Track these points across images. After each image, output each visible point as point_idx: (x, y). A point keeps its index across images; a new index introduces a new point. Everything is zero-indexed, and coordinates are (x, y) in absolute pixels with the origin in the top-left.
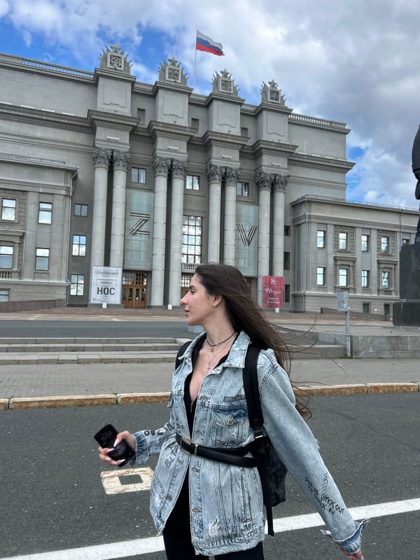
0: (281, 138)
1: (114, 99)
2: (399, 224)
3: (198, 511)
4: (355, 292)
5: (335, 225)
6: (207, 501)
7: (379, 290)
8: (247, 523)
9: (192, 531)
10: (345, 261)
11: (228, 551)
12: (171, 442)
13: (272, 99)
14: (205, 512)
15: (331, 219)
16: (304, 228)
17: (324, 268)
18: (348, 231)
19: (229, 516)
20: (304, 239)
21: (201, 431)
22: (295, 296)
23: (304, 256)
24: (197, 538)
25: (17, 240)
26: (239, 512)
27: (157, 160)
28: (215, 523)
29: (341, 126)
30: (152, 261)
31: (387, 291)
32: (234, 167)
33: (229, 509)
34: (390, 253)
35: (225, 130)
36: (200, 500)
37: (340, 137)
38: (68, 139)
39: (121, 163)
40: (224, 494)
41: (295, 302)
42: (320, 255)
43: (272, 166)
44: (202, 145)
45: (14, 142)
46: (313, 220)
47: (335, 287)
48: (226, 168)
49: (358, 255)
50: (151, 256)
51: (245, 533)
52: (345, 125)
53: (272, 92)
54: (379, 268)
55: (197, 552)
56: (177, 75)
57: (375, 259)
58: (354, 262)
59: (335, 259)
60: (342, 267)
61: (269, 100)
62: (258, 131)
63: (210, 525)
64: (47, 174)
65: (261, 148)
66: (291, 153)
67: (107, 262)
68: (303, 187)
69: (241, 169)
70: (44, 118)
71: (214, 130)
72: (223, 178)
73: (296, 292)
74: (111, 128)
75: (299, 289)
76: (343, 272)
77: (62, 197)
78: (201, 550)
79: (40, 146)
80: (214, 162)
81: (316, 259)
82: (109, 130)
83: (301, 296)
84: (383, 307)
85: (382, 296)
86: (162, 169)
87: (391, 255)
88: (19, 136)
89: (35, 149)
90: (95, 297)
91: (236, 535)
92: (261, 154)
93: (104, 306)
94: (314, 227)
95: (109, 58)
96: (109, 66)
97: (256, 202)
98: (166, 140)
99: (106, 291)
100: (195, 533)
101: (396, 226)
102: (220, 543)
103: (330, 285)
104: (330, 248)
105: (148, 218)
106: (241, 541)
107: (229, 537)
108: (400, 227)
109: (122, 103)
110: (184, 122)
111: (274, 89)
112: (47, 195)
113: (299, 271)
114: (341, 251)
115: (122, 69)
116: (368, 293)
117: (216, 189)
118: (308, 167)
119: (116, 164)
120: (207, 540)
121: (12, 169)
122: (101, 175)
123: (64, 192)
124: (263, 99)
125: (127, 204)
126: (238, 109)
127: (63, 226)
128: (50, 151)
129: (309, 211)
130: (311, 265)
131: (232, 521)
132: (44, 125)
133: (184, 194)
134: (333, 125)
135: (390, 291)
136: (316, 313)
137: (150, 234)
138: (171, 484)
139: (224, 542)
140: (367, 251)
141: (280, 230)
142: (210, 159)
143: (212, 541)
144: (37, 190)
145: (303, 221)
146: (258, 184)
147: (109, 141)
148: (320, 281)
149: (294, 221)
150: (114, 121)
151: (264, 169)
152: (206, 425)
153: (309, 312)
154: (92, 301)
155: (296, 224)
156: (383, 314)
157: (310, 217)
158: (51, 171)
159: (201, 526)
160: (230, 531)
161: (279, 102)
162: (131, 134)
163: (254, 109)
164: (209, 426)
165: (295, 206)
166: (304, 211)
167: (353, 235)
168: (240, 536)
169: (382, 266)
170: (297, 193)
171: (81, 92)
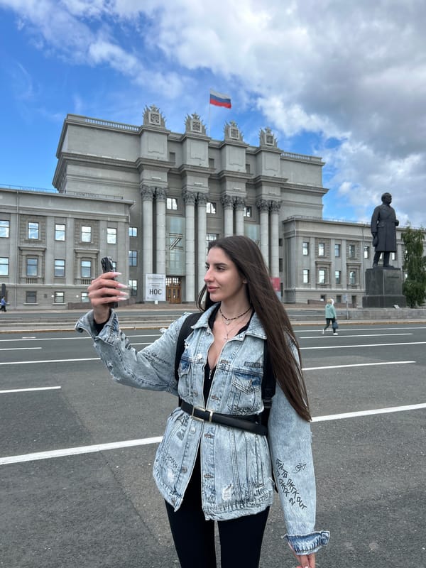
0: (276, 173)
1: (155, 149)
2: (361, 235)
3: (210, 476)
4: (330, 288)
5: (316, 238)
6: (221, 466)
7: (348, 285)
8: (260, 488)
9: (203, 497)
10: (323, 264)
11: (240, 516)
12: (179, 415)
13: (268, 142)
14: (218, 477)
15: (313, 233)
16: (293, 241)
17: (308, 271)
18: (324, 242)
19: (243, 481)
20: (293, 249)
21: (217, 396)
22: (287, 292)
23: (293, 262)
24: (209, 504)
25: (94, 257)
26: (252, 477)
27: (188, 193)
28: (229, 487)
29: (319, 160)
30: (185, 268)
31: (354, 286)
32: (242, 196)
33: (243, 474)
34: (356, 257)
35: (235, 168)
36: (213, 466)
37: (317, 169)
38: (121, 178)
39: (162, 196)
40: (239, 459)
41: (287, 295)
42: (306, 261)
43: (269, 194)
44: (219, 179)
45: (83, 182)
46: (300, 235)
47: (317, 284)
48: (237, 197)
49: (333, 260)
50: (184, 265)
51: (257, 497)
52: (321, 159)
53: (268, 137)
54: (348, 269)
55: (207, 518)
56: (199, 127)
57: (345, 262)
58: (330, 265)
59: (316, 263)
60: (321, 269)
61: (266, 143)
62: (258, 168)
63: (224, 489)
64: (113, 207)
65: (261, 181)
66: (283, 184)
67: (155, 271)
68: (291, 208)
69: (247, 197)
70: (105, 163)
71: (227, 169)
72: (234, 205)
73: (288, 289)
74: (154, 170)
75: (290, 286)
76: (322, 273)
77: (123, 224)
78: (212, 515)
79: (101, 184)
80: (228, 193)
81: (303, 263)
82: (152, 172)
83: (292, 291)
84: (351, 298)
85: (350, 290)
86: (191, 200)
87: (356, 259)
88: (86, 177)
89: (98, 187)
90: (148, 296)
91: (248, 500)
92: (261, 185)
93: (156, 303)
94: (301, 240)
95: (150, 115)
96: (150, 122)
97: (258, 222)
98: (193, 178)
99: (154, 292)
100: (206, 498)
101: (359, 237)
102: (232, 507)
103: (312, 282)
104: (312, 255)
105: (182, 237)
106: (253, 506)
107: (242, 502)
108: (363, 237)
109: (161, 151)
110: (206, 164)
111: (269, 134)
112: (113, 223)
113: (290, 273)
114: (320, 257)
115: (160, 124)
116: (340, 288)
117: (229, 213)
118: (294, 193)
119: (158, 197)
120: (220, 505)
121: (88, 204)
122: (148, 206)
123: (125, 220)
124: (261, 142)
125: (167, 227)
126: (244, 151)
127: (125, 245)
128: (109, 187)
129: (297, 228)
130: (299, 269)
131: (245, 486)
132: (103, 168)
133: (207, 217)
134: (312, 159)
135: (356, 286)
136: (305, 304)
137: (183, 249)
138: (184, 456)
139: (236, 507)
140: (339, 257)
141: (276, 242)
142: (225, 191)
143: (224, 506)
144: (106, 219)
145: (293, 235)
146: (259, 208)
147: (153, 180)
148: (305, 280)
149: (285, 235)
150: (156, 165)
151: (264, 197)
152: (225, 389)
153: (298, 303)
154: (147, 300)
155: (287, 237)
156: (351, 303)
157: (298, 232)
158: (115, 205)
159: (214, 491)
160: (243, 496)
161: (273, 144)
162: (168, 173)
163: (254, 150)
164: (227, 390)
165: (286, 224)
166: (293, 228)
167: (329, 244)
168: (252, 501)
169: (350, 267)
170: (288, 213)
171: (128, 141)
